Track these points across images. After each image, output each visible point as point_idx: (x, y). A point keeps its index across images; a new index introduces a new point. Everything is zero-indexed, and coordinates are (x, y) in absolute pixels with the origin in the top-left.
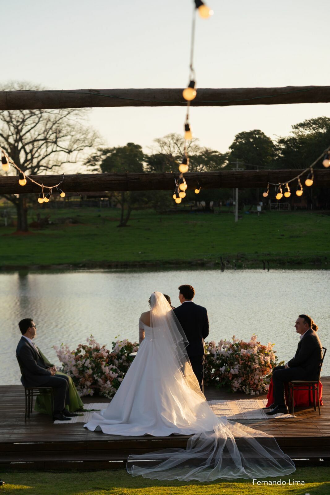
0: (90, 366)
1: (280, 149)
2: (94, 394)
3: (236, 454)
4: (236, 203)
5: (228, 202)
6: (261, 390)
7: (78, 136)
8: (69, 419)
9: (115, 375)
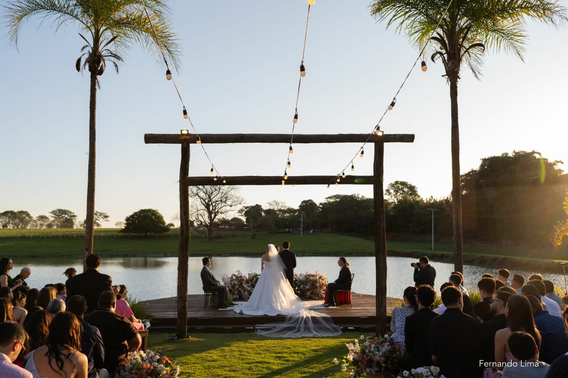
0: (237, 284)
1: (320, 207)
2: (239, 298)
3: (311, 325)
4: (302, 229)
5: (298, 229)
6: (321, 297)
7: (235, 200)
8: (226, 308)
9: (249, 289)
